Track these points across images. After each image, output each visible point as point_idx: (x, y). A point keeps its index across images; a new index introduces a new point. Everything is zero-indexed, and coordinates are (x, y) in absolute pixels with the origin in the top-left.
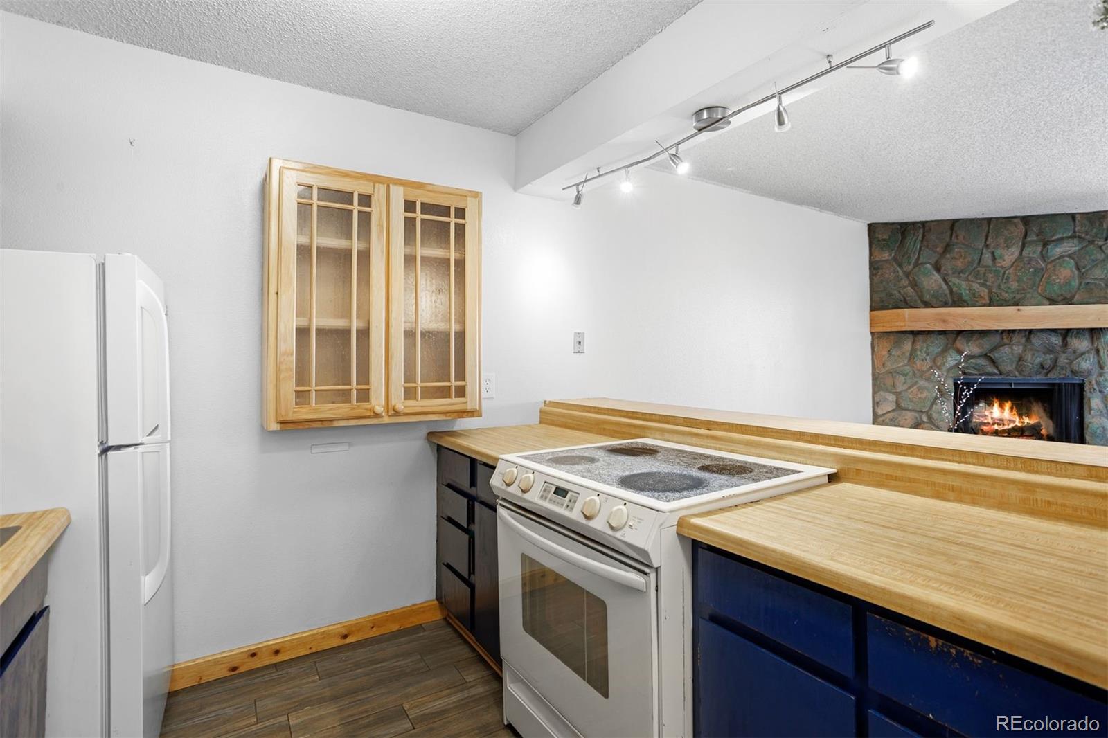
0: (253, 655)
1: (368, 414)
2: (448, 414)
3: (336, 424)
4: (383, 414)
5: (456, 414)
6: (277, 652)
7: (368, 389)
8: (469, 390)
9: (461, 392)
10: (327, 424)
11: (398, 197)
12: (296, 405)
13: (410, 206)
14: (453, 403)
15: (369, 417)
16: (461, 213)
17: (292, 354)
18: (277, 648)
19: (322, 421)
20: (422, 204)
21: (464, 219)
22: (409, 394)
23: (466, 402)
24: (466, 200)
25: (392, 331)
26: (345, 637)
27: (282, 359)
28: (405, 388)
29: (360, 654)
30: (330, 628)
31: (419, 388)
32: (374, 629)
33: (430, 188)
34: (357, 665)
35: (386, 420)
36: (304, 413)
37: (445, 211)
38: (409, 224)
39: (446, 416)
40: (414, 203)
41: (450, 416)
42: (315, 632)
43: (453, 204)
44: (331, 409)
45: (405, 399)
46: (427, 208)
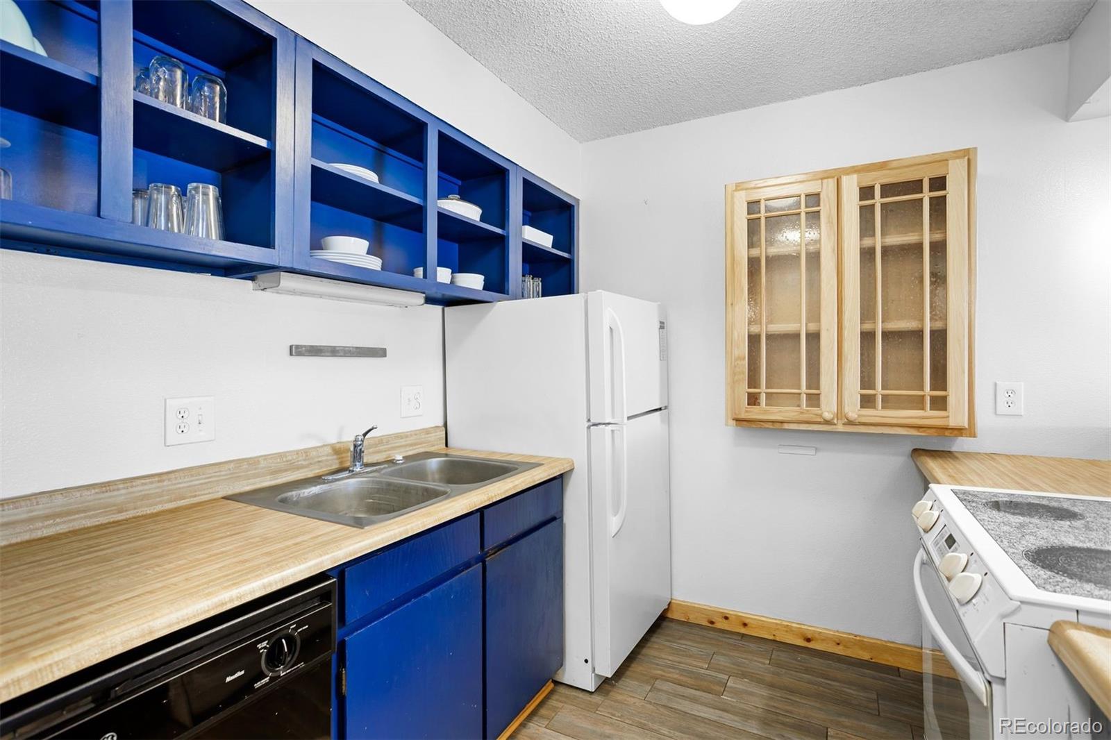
0: (726, 618)
1: (819, 420)
2: (921, 430)
3: (786, 426)
4: (835, 421)
5: (933, 430)
6: (745, 625)
7: (819, 394)
8: (952, 401)
9: (940, 403)
10: (777, 426)
11: (851, 187)
12: (748, 405)
13: (866, 192)
14: (928, 416)
15: (819, 423)
16: (939, 183)
17: (744, 358)
18: (747, 621)
19: (773, 422)
20: (882, 186)
21: (945, 189)
22: (867, 401)
23: (948, 417)
24: (947, 165)
25: (846, 333)
26: (808, 640)
27: (736, 363)
28: (861, 395)
29: (816, 663)
30: (794, 625)
31: (880, 396)
32: (840, 647)
33: (894, 165)
34: (807, 670)
35: (840, 428)
36: (755, 413)
37: (916, 186)
38: (866, 214)
39: (919, 431)
40: (872, 188)
41: (924, 432)
42: (778, 622)
43: (926, 176)
44: (780, 411)
45: (861, 407)
46: (887, 190)
